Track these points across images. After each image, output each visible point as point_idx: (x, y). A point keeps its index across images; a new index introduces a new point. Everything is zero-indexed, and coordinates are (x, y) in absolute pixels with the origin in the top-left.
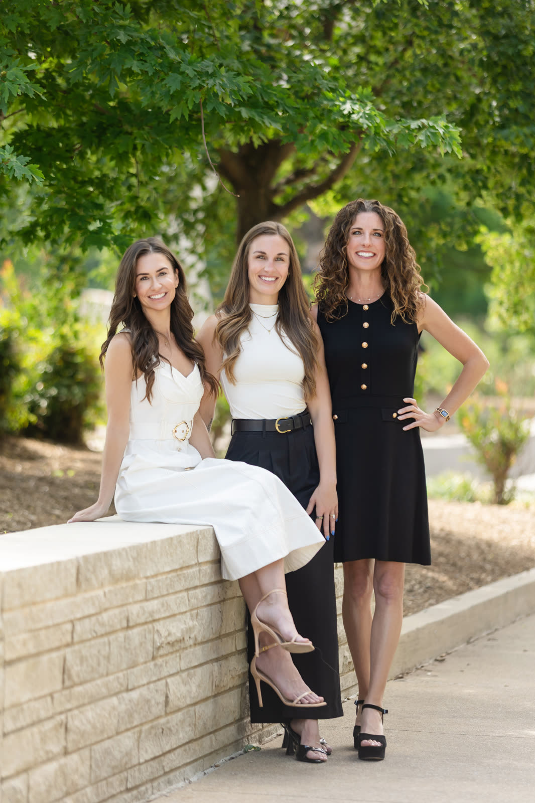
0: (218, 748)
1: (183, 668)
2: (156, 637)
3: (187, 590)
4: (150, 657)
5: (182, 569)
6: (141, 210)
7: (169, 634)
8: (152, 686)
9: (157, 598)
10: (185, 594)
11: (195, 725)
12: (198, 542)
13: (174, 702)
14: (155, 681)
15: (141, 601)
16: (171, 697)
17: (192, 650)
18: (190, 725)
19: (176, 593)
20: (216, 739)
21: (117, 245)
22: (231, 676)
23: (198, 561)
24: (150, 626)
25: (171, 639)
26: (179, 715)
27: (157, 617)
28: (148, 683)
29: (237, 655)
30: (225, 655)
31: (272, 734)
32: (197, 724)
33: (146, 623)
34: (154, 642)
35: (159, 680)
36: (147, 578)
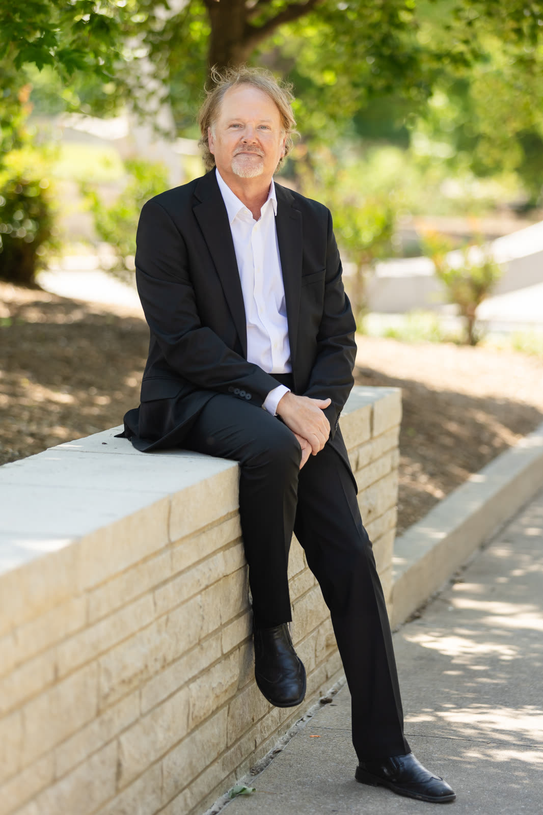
0: (194, 805)
1: (145, 710)
2: (103, 679)
3: (154, 589)
4: (93, 712)
5: (145, 560)
6: (96, 19)
7: (124, 668)
8: (96, 759)
9: (106, 616)
10: (150, 597)
11: (162, 789)
12: (170, 513)
13: (130, 767)
14: (100, 750)
15: (80, 631)
16: (125, 765)
17: (158, 677)
18: (154, 792)
19: (136, 599)
20: (192, 793)
21: (63, 63)
22: (214, 696)
23: (169, 540)
24: (94, 665)
25: (127, 674)
26: (139, 784)
27: (103, 647)
28: (89, 756)
29: (223, 661)
30: (207, 668)
31: (267, 752)
32: (165, 785)
33: (87, 663)
34: (99, 689)
35: (107, 744)
36: (89, 591)
